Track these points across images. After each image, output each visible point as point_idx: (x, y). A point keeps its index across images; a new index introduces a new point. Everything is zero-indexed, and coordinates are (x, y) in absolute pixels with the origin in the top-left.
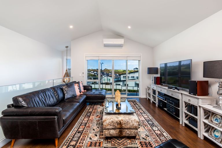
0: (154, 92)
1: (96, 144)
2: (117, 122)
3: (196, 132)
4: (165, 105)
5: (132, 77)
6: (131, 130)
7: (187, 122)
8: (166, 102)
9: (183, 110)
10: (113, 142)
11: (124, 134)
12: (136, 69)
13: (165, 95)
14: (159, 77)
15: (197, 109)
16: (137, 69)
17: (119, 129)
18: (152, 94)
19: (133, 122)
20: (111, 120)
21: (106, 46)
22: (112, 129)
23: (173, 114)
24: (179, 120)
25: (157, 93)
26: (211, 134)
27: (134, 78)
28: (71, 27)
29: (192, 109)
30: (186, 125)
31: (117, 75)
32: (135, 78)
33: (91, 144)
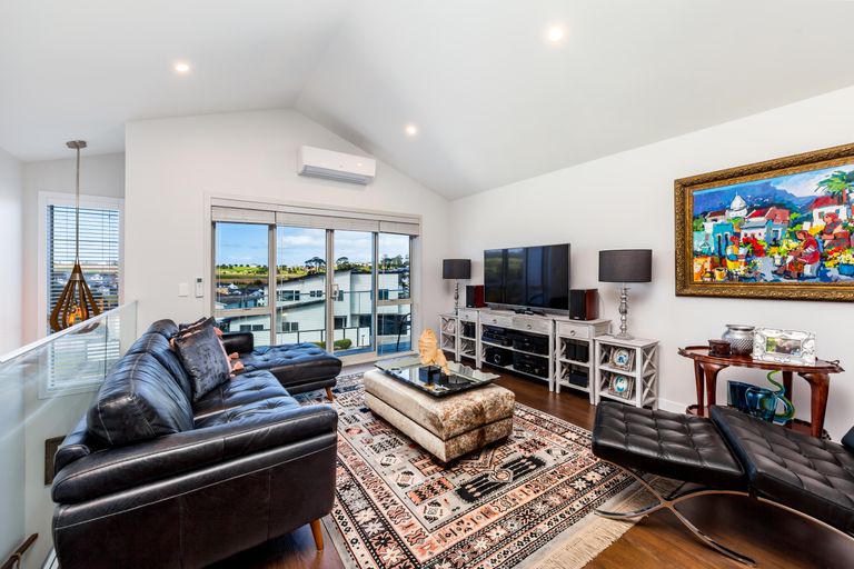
0: (469, 329)
1: (433, 489)
2: (475, 411)
3: (586, 395)
4: (507, 357)
5: (312, 294)
6: (501, 423)
7: (566, 383)
8: (511, 348)
9: (556, 356)
10: (467, 469)
11: (489, 438)
12: (313, 264)
13: (506, 331)
14: (482, 287)
15: (587, 349)
16: (320, 261)
17: (479, 426)
18: (459, 336)
19: (506, 400)
20: (462, 408)
21: (309, 173)
22: (464, 433)
23: (534, 373)
24: (547, 384)
25: (479, 332)
26: (612, 389)
27: (320, 296)
28: (182, 68)
29: (577, 349)
30: (563, 388)
31: (232, 286)
32: (323, 298)
33: (420, 495)
